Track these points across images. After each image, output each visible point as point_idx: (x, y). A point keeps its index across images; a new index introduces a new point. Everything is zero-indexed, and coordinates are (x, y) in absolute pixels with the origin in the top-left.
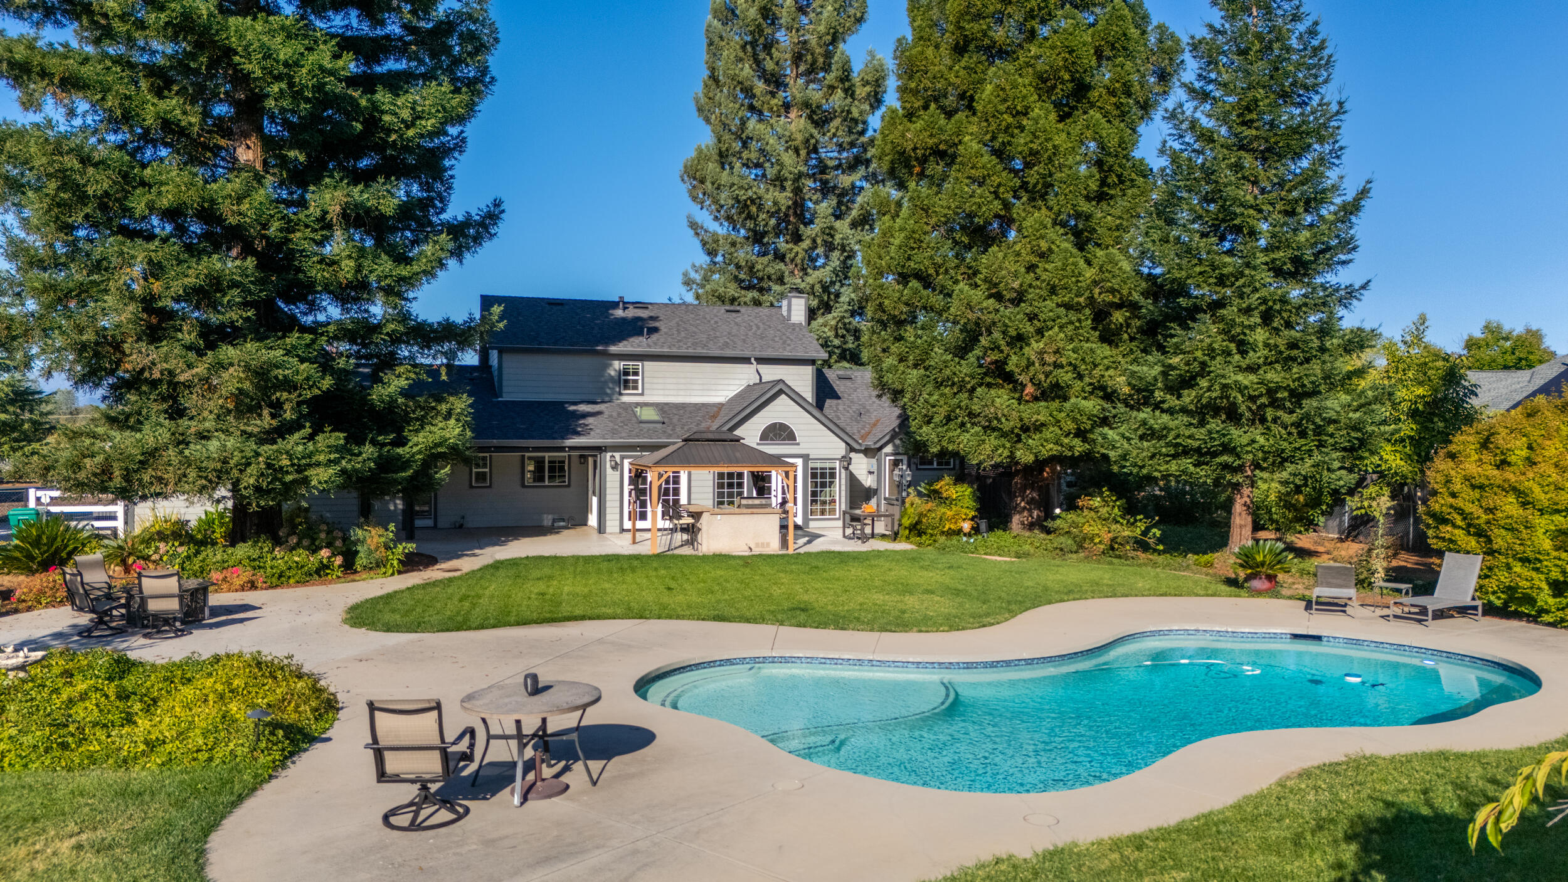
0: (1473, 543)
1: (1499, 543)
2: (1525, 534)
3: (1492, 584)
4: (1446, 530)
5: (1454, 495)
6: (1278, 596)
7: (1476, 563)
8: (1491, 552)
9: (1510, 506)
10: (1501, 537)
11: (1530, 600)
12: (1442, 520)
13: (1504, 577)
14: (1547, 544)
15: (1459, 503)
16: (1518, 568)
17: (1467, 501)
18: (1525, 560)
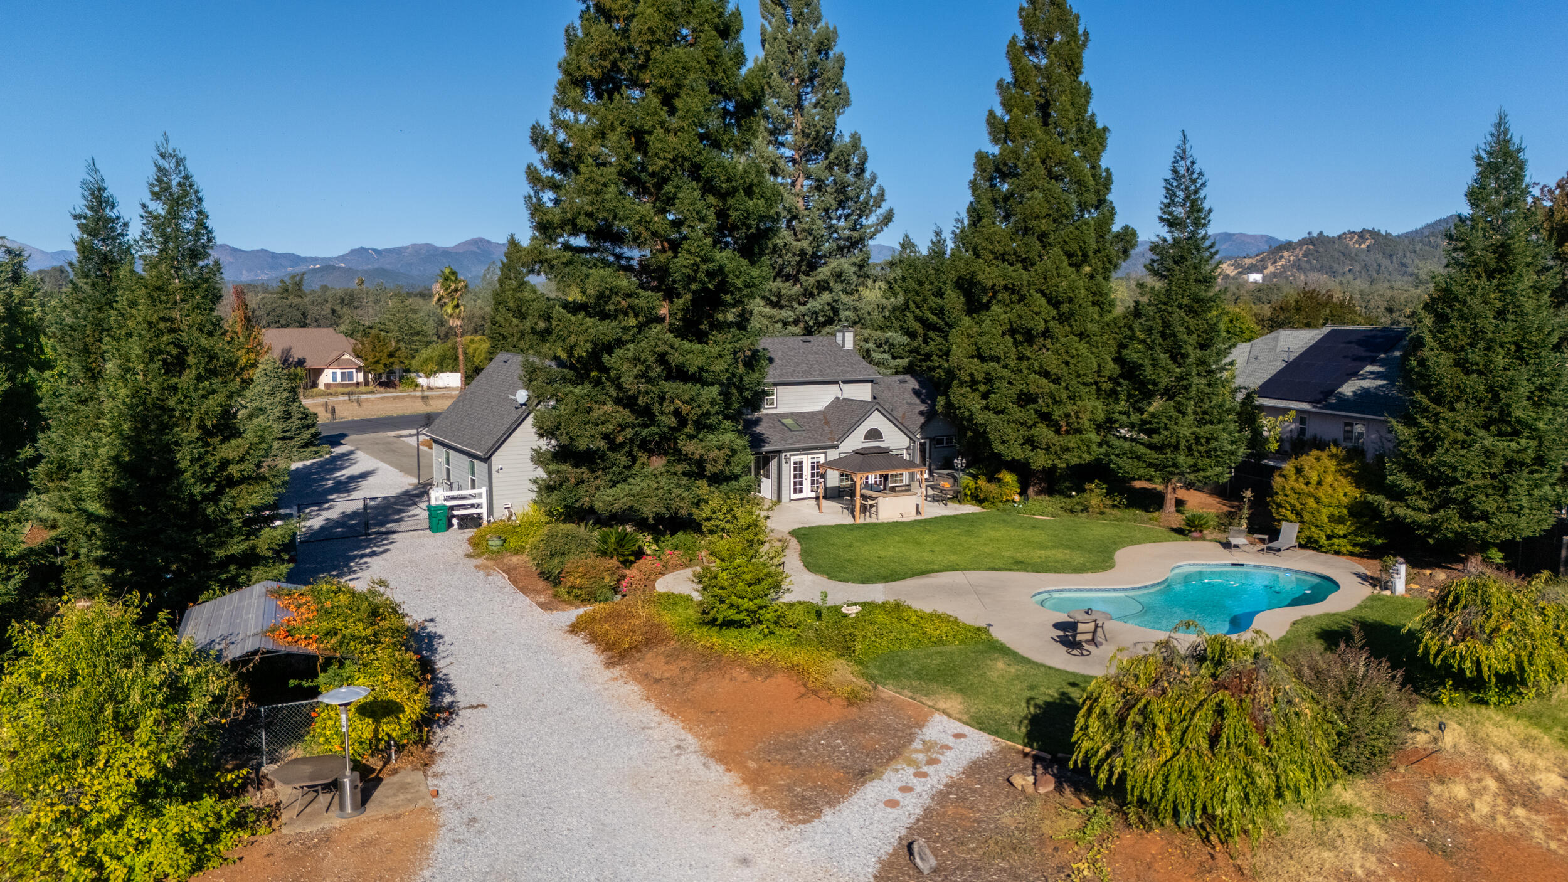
0: (1293, 517)
1: (1306, 518)
2: (1317, 515)
3: (1302, 536)
4: (1283, 511)
5: (1286, 495)
6: (1204, 540)
7: (1297, 526)
8: (1302, 522)
9: (1311, 503)
10: (1307, 517)
11: (1316, 542)
12: (1279, 506)
13: (1307, 533)
14: (1326, 520)
15: (1289, 499)
16: (1313, 529)
17: (1292, 498)
18: (1317, 526)
